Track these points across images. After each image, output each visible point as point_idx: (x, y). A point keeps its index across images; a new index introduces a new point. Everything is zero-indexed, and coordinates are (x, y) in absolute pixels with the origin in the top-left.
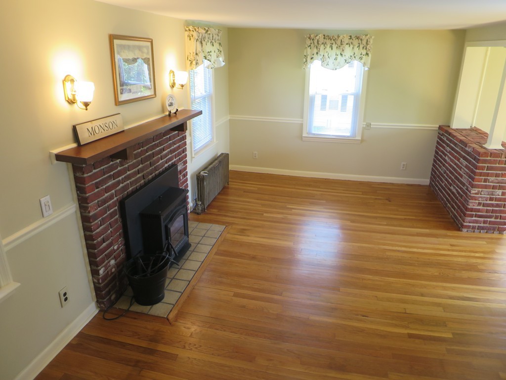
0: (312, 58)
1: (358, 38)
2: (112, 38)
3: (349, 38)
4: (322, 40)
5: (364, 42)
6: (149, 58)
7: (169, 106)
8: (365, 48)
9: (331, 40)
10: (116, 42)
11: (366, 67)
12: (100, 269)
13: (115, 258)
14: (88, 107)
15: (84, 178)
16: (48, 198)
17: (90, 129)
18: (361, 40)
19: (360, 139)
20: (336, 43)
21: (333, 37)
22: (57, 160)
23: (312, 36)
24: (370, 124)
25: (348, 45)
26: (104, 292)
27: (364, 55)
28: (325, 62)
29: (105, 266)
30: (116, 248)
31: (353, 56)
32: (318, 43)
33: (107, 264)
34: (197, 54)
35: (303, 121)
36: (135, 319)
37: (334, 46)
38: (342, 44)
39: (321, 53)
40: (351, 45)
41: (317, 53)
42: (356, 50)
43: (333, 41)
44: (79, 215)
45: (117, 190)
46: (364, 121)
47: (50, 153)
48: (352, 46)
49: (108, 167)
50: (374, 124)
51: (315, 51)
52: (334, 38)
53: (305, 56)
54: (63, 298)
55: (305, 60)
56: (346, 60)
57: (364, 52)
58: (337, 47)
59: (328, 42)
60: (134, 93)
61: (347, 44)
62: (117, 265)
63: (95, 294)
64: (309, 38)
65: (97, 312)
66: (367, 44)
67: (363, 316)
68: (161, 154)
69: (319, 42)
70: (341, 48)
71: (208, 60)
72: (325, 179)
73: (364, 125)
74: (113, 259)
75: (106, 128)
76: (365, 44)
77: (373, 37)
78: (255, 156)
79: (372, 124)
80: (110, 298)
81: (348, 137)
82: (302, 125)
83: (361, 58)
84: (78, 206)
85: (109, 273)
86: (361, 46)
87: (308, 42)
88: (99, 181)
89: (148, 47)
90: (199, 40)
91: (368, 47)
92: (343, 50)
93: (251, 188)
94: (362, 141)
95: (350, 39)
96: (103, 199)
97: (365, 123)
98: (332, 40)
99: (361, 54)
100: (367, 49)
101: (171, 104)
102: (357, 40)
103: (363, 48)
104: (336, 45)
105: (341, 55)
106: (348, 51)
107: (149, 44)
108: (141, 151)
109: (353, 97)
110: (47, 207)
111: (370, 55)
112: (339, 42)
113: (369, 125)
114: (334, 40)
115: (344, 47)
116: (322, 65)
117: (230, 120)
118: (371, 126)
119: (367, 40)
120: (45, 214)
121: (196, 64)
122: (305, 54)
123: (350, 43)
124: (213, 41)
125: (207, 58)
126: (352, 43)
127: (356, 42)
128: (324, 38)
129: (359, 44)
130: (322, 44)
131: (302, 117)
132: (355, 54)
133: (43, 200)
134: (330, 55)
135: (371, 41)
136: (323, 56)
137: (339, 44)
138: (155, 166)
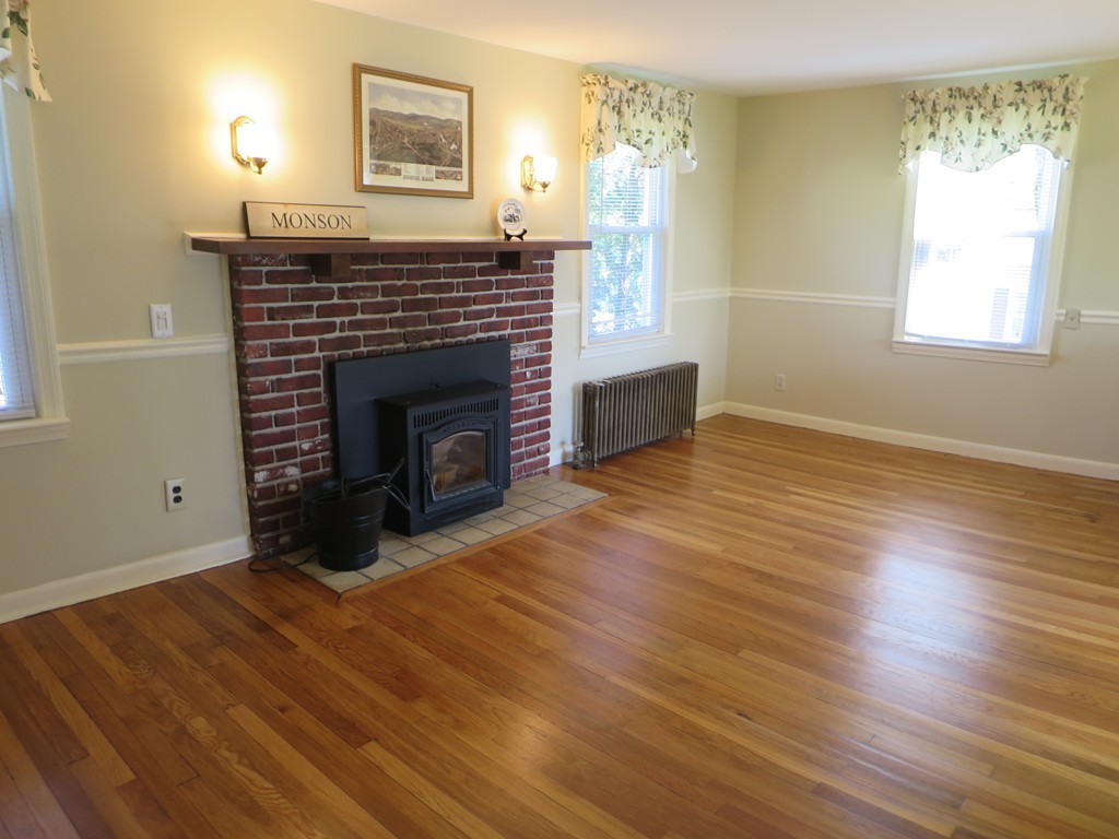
0: (918, 148)
1: (1039, 86)
2: (359, 70)
3: (1017, 87)
4: (944, 102)
5: (1058, 95)
6: (460, 123)
7: (506, 220)
8: (1060, 111)
9: (967, 97)
10: (366, 78)
11: (1062, 158)
12: (258, 472)
13: (304, 467)
14: (263, 169)
15: (241, 291)
16: (167, 308)
17: (279, 217)
18: (1050, 90)
19: (1046, 351)
20: (980, 106)
21: (973, 89)
22: (194, 248)
23: (918, 93)
24: (1080, 315)
25: (1013, 108)
26: (261, 520)
27: (1055, 129)
28: (951, 153)
29: (270, 470)
30: (306, 446)
31: (1026, 134)
32: (935, 111)
33: (277, 468)
34: (600, 131)
35: (894, 303)
36: (292, 581)
37: (976, 113)
38: (996, 107)
39: (942, 133)
40: (1021, 105)
41: (933, 135)
42: (1036, 117)
43: (972, 102)
44: (234, 360)
45: (323, 339)
46: (1061, 305)
47: (184, 235)
48: (1023, 109)
49: (304, 289)
50: (1090, 314)
51: (928, 128)
52: (976, 94)
53: (903, 143)
54: (172, 495)
55: (901, 153)
56: (1005, 147)
57: (1058, 120)
58: (983, 116)
59: (960, 103)
60: (405, 178)
61: (1010, 105)
62: (307, 484)
63: (248, 519)
64: (913, 100)
65: (248, 556)
66: (1066, 98)
67: (740, 714)
68: (466, 309)
69: (938, 108)
70: (995, 115)
71: (634, 146)
72: (945, 454)
73: (1058, 315)
74: (295, 465)
75: (318, 223)
76: (1061, 100)
77: (1084, 80)
78: (780, 385)
79: (1083, 312)
80: (277, 538)
81: (1013, 346)
82: (892, 312)
83: (1047, 137)
84: (233, 342)
85: (282, 489)
86: (1050, 106)
87: (911, 108)
88: (279, 308)
89: (460, 101)
90: (611, 104)
91: (1068, 107)
92: (1000, 122)
93: (738, 447)
94: (1054, 358)
95: (1020, 90)
96: (284, 343)
97: (1064, 311)
98: (971, 99)
99: (1048, 127)
100: (1067, 113)
101: (511, 219)
102: (1038, 91)
103: (1055, 110)
104: (982, 111)
105: (995, 133)
106: (1013, 122)
107: (464, 96)
108: (403, 285)
109: (1032, 240)
110: (162, 322)
111: (1074, 127)
112: (988, 102)
113: (1073, 318)
114: (975, 98)
115: (1002, 113)
116: (942, 162)
117: (730, 298)
118: (1082, 320)
119: (1067, 89)
120: (157, 332)
121: (598, 151)
122: (903, 139)
123: (1019, 102)
124: (662, 113)
125: (632, 142)
126: (1023, 101)
127: (1034, 97)
128: (951, 97)
129: (1045, 101)
130: (945, 110)
131: (893, 292)
132: (1029, 127)
133: (156, 309)
134: (964, 137)
135: (1080, 91)
136: (947, 139)
137: (990, 107)
138: (445, 326)
